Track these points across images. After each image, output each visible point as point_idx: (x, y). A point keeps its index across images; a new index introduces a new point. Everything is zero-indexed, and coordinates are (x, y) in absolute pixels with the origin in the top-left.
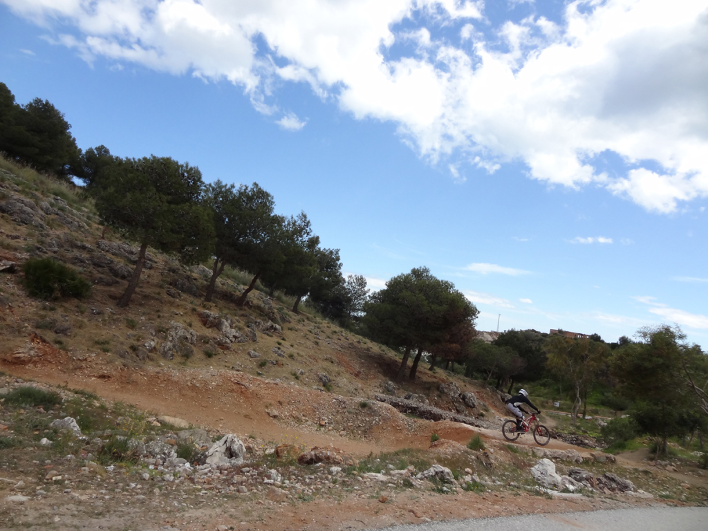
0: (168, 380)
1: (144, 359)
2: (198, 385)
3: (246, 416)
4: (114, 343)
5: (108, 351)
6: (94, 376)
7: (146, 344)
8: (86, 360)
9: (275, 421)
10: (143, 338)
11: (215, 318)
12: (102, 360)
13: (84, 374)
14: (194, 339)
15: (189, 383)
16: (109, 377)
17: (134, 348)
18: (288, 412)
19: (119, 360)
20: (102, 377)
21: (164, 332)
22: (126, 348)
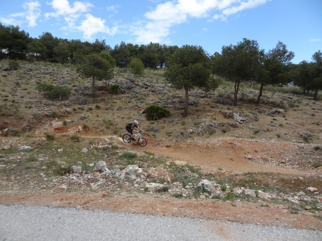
0: (195, 145)
1: (187, 137)
2: (209, 146)
3: (231, 159)
4: (174, 133)
5: (171, 136)
6: (164, 147)
7: (188, 131)
8: (161, 140)
9: (249, 161)
10: (187, 129)
11: (230, 113)
12: (168, 140)
13: (160, 146)
14: (216, 125)
15: (205, 146)
16: (170, 146)
17: (182, 134)
18: (260, 156)
19: (175, 139)
20: (167, 146)
21: (198, 124)
22: (179, 134)
